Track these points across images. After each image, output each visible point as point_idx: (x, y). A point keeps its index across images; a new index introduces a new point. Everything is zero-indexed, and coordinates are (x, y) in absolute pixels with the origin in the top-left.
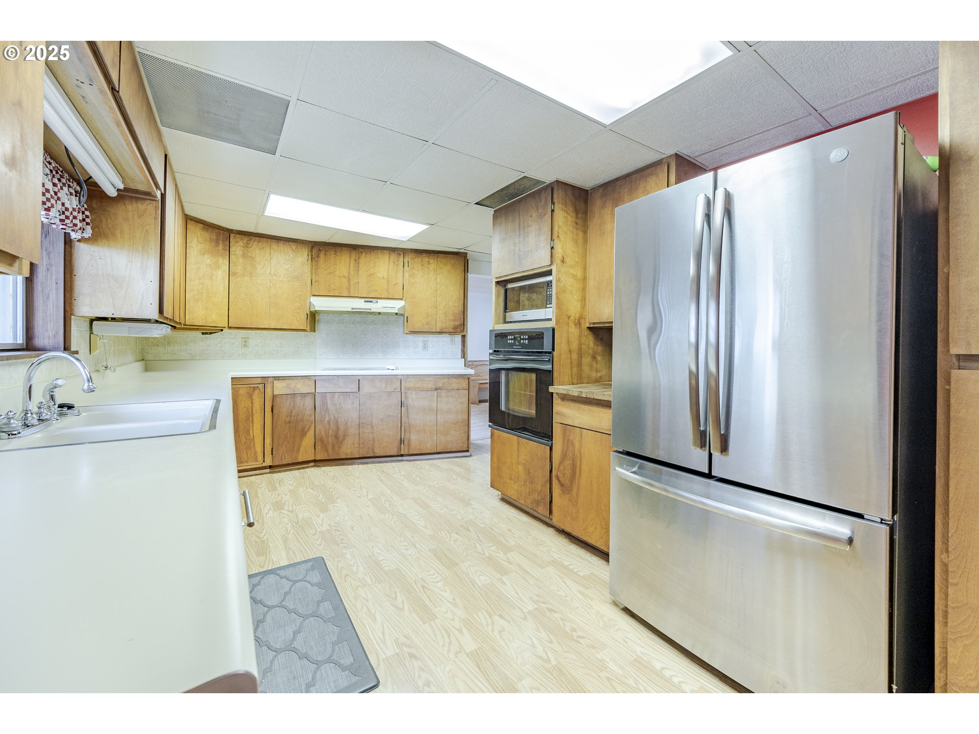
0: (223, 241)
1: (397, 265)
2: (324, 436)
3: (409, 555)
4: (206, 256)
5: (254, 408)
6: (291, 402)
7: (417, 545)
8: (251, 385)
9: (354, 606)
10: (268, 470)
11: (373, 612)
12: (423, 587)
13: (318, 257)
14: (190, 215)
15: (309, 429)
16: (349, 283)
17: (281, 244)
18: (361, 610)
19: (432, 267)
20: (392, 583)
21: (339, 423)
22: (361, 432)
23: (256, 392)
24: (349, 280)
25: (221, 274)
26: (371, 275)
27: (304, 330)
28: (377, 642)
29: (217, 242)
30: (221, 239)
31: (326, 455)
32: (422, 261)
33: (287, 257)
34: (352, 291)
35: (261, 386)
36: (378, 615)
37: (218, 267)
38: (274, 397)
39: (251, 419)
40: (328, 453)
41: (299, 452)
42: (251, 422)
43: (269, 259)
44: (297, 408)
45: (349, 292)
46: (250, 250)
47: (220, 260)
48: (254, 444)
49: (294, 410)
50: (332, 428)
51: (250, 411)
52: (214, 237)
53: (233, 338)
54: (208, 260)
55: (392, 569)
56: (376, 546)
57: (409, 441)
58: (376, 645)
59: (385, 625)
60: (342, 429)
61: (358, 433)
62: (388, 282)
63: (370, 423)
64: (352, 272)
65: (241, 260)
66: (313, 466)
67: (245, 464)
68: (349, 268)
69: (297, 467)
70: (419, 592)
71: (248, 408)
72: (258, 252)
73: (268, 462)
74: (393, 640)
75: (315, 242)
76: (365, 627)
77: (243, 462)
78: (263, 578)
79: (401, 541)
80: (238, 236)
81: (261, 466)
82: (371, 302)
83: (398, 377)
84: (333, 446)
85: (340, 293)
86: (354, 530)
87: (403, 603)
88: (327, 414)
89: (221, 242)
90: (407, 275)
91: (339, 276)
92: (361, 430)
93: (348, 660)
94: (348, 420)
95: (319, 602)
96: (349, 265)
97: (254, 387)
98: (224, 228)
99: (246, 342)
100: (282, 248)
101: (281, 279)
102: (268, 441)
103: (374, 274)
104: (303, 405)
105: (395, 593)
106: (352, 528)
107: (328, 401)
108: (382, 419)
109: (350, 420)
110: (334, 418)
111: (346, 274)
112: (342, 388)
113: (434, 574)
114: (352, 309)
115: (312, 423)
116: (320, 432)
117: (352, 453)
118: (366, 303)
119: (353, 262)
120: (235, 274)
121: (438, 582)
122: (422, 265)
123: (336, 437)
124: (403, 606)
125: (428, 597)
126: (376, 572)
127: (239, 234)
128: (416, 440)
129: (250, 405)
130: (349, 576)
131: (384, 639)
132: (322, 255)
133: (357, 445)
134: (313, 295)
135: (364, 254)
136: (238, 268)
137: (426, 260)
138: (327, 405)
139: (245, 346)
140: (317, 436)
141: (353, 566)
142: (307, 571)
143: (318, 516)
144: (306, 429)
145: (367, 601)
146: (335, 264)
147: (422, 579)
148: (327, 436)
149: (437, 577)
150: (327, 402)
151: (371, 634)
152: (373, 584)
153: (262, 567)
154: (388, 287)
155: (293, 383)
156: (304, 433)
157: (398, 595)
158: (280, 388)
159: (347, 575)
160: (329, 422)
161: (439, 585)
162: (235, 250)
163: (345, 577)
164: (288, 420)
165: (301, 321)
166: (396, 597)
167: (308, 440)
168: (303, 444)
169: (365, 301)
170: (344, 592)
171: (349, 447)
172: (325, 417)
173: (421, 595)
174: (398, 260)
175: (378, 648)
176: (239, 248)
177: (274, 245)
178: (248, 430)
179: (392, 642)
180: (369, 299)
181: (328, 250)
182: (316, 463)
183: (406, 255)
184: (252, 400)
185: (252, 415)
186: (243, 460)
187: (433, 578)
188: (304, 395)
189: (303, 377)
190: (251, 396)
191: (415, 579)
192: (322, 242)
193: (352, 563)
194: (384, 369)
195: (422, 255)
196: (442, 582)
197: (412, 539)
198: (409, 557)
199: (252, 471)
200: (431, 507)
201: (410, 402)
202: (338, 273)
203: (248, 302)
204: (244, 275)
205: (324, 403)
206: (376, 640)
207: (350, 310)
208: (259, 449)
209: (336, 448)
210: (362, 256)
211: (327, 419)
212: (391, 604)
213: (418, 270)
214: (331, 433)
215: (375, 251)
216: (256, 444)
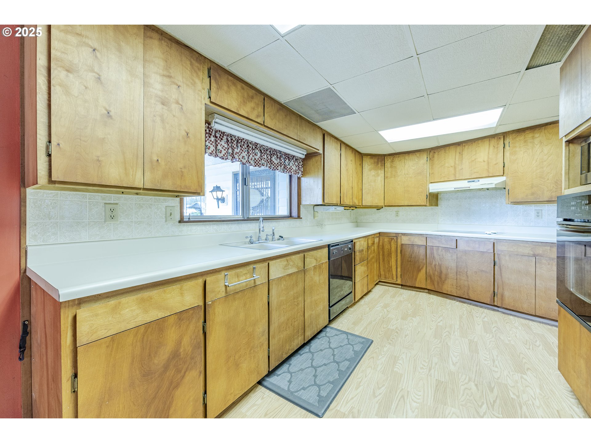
0: (381, 162)
1: (497, 148)
2: (432, 274)
3: (419, 372)
4: (372, 171)
5: (392, 250)
6: (411, 249)
7: (433, 371)
8: (390, 237)
9: (357, 374)
10: (400, 287)
11: (361, 384)
12: (403, 397)
13: (433, 157)
14: (364, 153)
15: (422, 268)
16: (455, 170)
17: (411, 155)
18: (357, 379)
19: (536, 141)
20: (389, 379)
21: (442, 268)
22: (458, 278)
23: (393, 241)
24: (455, 168)
25: (380, 179)
26: (473, 161)
27: (425, 205)
28: (344, 399)
29: (378, 163)
30: (380, 160)
31: (433, 287)
32: (525, 138)
33: (414, 162)
34: (457, 175)
35: (395, 238)
36: (361, 388)
37: (378, 175)
38: (402, 245)
39: (390, 256)
40: (434, 286)
41: (416, 281)
42: (390, 258)
43: (404, 165)
44: (415, 254)
45: (455, 177)
46: (394, 163)
47: (379, 171)
48: (392, 270)
49: (413, 255)
50: (437, 270)
51: (390, 251)
52: (376, 161)
53: (391, 212)
54: (373, 173)
55: (399, 372)
56: (406, 354)
57: (502, 296)
58: (342, 400)
59: (357, 396)
60: (444, 272)
61: (456, 278)
62: (488, 163)
63: (465, 273)
64: (457, 162)
65: (390, 169)
66: (426, 292)
67: (387, 279)
68: (455, 159)
69: (417, 290)
70: (397, 396)
71: (389, 249)
72: (398, 163)
73: (399, 282)
74: (351, 406)
75: (432, 148)
76: (349, 388)
77: (387, 278)
78: (341, 334)
79: (425, 361)
80: (388, 157)
81: (395, 282)
82: (473, 181)
83: (491, 240)
84: (438, 283)
85: (448, 178)
86: (405, 338)
87: (380, 394)
88: (434, 261)
89: (380, 162)
90: (507, 154)
91: (448, 167)
92: (458, 276)
93: (323, 394)
94: (449, 267)
95: (346, 360)
96: (455, 158)
97: (391, 238)
98: (382, 154)
99: (397, 213)
100: (411, 157)
101: (411, 176)
102: (399, 270)
103: (475, 159)
104: (419, 252)
105: (384, 385)
106: (406, 336)
107: (434, 251)
108: (476, 272)
109: (450, 267)
110: (439, 264)
111: (453, 164)
112: (444, 244)
113: (420, 396)
114: (455, 189)
115: (424, 264)
116: (430, 272)
117: (451, 291)
118: (469, 183)
119: (458, 154)
120: (387, 177)
121: (416, 402)
122: (525, 142)
123: (440, 277)
124: (378, 396)
125: (397, 405)
126: (388, 367)
127: (389, 156)
128: (509, 297)
129: (390, 248)
130: (374, 358)
131: (349, 402)
132: (436, 155)
133: (455, 287)
134: (431, 183)
135: (467, 147)
136: (388, 175)
137: (531, 135)
138: (434, 254)
139: (397, 216)
140: (427, 274)
141: (382, 355)
142: (359, 342)
143: (397, 320)
144: (420, 268)
145: (366, 377)
146: (444, 159)
147: (408, 392)
148: (434, 274)
149: (419, 399)
150: (434, 253)
151: (347, 393)
152: (378, 371)
153: (348, 329)
154: (488, 168)
155: (412, 238)
156: (419, 270)
157: (383, 388)
158: (405, 240)
159: (373, 358)
160: (435, 265)
161: (414, 404)
162: (387, 165)
163: (372, 358)
164: (409, 259)
165: (423, 200)
166: (381, 388)
167: (422, 275)
168: (418, 276)
169: (468, 182)
170: (362, 364)
171: (449, 286)
172: (433, 262)
173: (395, 400)
174: (498, 144)
175: (342, 402)
176: (389, 163)
177: (407, 157)
178: (389, 261)
179: (350, 406)
180: (471, 180)
181: (440, 151)
182: (429, 291)
183: (507, 137)
184: (391, 245)
185: (391, 253)
186: (387, 277)
187: (416, 398)
188: (419, 246)
189: (419, 235)
190: (390, 243)
191: (403, 388)
192: (436, 147)
193: (383, 354)
194: (483, 233)
195: (525, 132)
196: (418, 404)
197: (434, 365)
198: (418, 373)
199: (392, 284)
200: (478, 353)
201: (503, 262)
202: (447, 165)
203: (393, 191)
204: (391, 177)
205: (432, 253)
206: (345, 398)
207: (453, 189)
208: (394, 273)
209: (440, 285)
210: (465, 148)
211: (434, 263)
212: (374, 389)
213: (520, 147)
214: (436, 274)
215: (476, 142)
216: (393, 270)
